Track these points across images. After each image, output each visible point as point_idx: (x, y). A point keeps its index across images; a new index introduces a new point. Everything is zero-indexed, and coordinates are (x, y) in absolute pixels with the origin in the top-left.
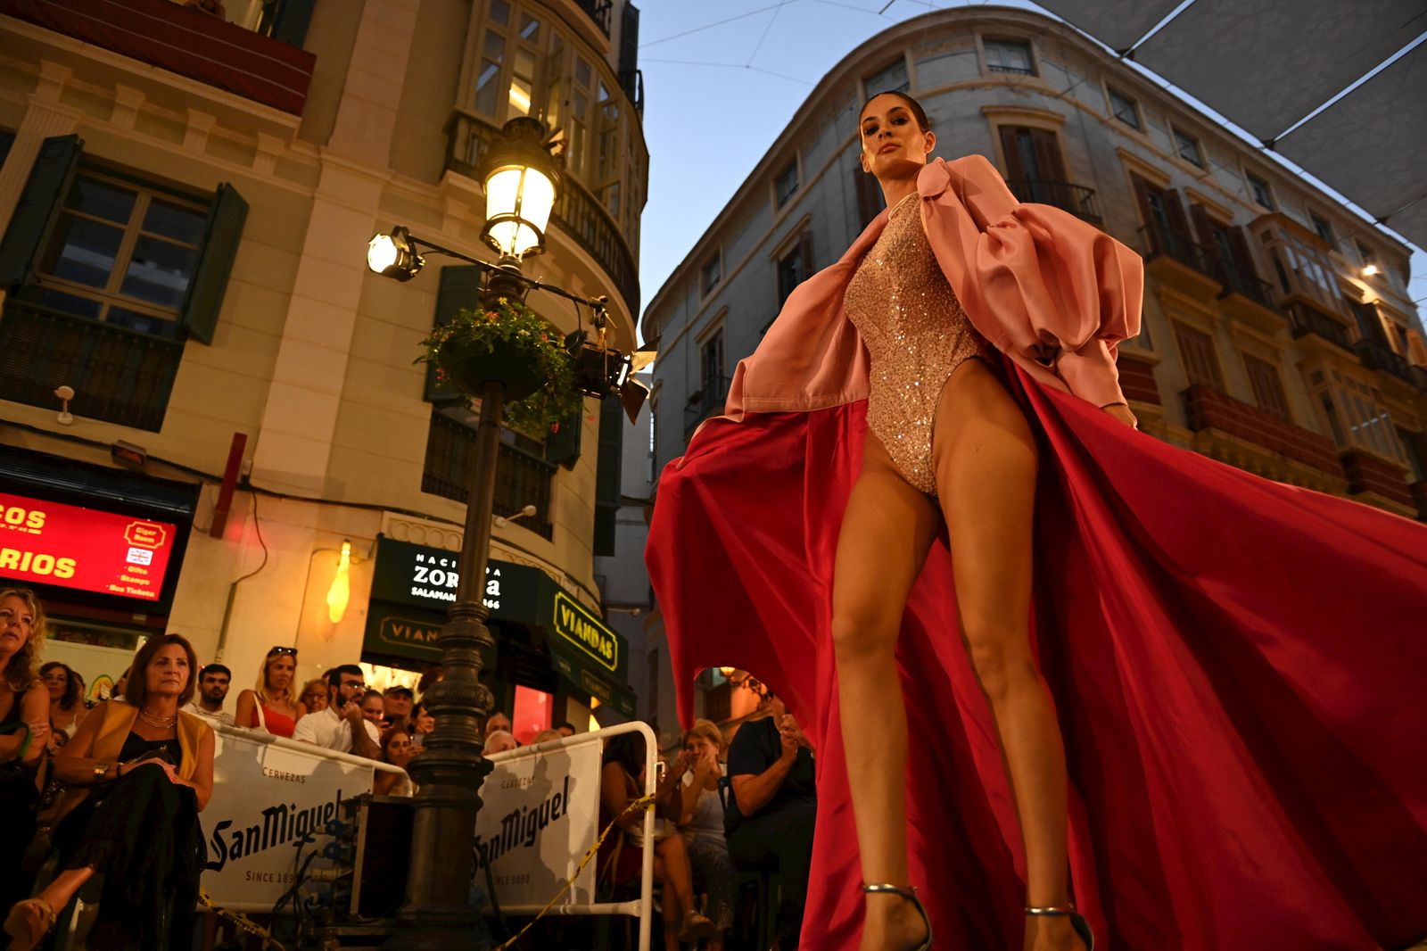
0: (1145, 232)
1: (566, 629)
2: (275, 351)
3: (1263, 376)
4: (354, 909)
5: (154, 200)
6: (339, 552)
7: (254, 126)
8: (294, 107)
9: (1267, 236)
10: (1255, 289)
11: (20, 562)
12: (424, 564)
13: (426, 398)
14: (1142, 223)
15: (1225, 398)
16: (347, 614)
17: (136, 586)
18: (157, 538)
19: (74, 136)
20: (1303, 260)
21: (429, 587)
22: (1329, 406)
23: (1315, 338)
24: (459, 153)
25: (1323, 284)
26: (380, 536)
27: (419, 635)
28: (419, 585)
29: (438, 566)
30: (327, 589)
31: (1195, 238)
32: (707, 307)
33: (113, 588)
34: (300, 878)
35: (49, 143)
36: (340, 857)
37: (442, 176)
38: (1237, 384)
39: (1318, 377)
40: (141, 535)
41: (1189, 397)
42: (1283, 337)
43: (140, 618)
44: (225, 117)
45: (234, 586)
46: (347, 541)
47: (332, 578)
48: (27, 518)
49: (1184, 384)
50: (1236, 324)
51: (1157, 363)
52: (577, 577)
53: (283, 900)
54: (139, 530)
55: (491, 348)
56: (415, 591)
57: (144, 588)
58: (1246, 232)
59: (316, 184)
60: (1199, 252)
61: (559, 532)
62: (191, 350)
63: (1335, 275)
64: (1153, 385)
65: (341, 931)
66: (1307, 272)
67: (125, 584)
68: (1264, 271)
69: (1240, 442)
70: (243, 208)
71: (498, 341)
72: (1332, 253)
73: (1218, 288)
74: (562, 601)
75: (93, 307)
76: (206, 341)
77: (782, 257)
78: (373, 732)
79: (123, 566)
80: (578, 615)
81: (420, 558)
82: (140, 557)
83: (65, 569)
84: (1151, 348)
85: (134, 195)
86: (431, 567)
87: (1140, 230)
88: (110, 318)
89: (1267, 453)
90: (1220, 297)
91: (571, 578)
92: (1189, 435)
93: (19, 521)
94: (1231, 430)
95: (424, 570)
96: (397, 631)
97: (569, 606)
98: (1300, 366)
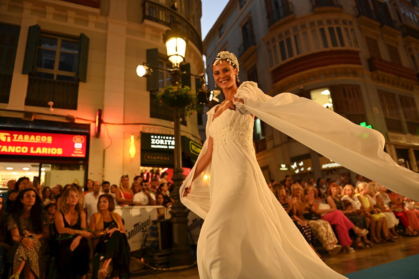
0: (356, 9)
1: (193, 151)
2: (104, 82)
3: (393, 51)
4: (160, 248)
5: (63, 40)
6: (130, 138)
7: (86, 14)
8: (97, 5)
9: (395, 4)
10: (391, 23)
11: (48, 151)
12: (154, 138)
13: (148, 90)
14: (355, 5)
15: (381, 60)
16: (136, 155)
17: (79, 154)
18: (82, 140)
19: (37, 25)
20: (406, 11)
21: (156, 144)
22: (413, 58)
23: (409, 37)
24: (147, 13)
25: (412, 18)
26: (141, 132)
27: (155, 158)
28: (153, 144)
29: (157, 138)
30: (129, 149)
31: (372, 8)
32: (221, 41)
33: (73, 155)
34: (145, 241)
35: (30, 28)
36: (154, 235)
37: (143, 21)
38: (385, 55)
39: (410, 50)
40: (78, 139)
41: (370, 61)
42: (400, 38)
43: (81, 162)
44: (78, 12)
45: (104, 151)
46: (132, 134)
47: (130, 145)
48: (47, 139)
49: (368, 57)
50: (385, 35)
51: (360, 52)
52: (195, 135)
53: (142, 246)
54: (77, 138)
55: (176, 98)
56: (152, 146)
57: (81, 154)
58: (388, 4)
59: (107, 28)
60: (373, 13)
61: (188, 123)
62: (81, 85)
63: (416, 14)
64: (359, 59)
65: (158, 254)
66: (407, 14)
67: (76, 154)
68: (394, 16)
69: (386, 74)
70: (88, 40)
71: (177, 96)
72: (416, 8)
73: (379, 24)
74: (192, 144)
75: (52, 76)
76: (84, 81)
77: (243, 24)
78: (153, 196)
79: (74, 149)
80: (196, 146)
81: (152, 137)
82: (78, 145)
83: (59, 151)
84: (358, 47)
85: (57, 39)
86: (156, 139)
87: (354, 8)
88: (57, 78)
89: (393, 76)
90: (380, 27)
91: (193, 136)
92: (370, 73)
93: (45, 140)
94: (382, 70)
95: (154, 140)
96: (149, 157)
97: (194, 145)
98: (405, 47)
